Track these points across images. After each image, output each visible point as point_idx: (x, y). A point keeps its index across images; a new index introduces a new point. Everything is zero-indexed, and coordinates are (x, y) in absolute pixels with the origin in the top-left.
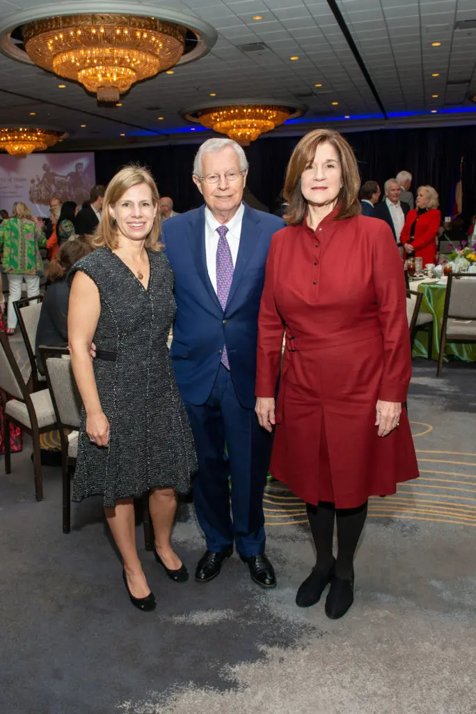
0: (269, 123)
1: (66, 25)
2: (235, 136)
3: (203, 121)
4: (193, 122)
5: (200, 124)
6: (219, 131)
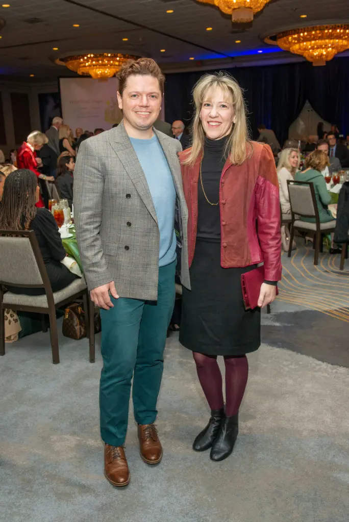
2: (312, 56)
3: (281, 44)
4: (271, 45)
5: (277, 46)
6: (296, 53)
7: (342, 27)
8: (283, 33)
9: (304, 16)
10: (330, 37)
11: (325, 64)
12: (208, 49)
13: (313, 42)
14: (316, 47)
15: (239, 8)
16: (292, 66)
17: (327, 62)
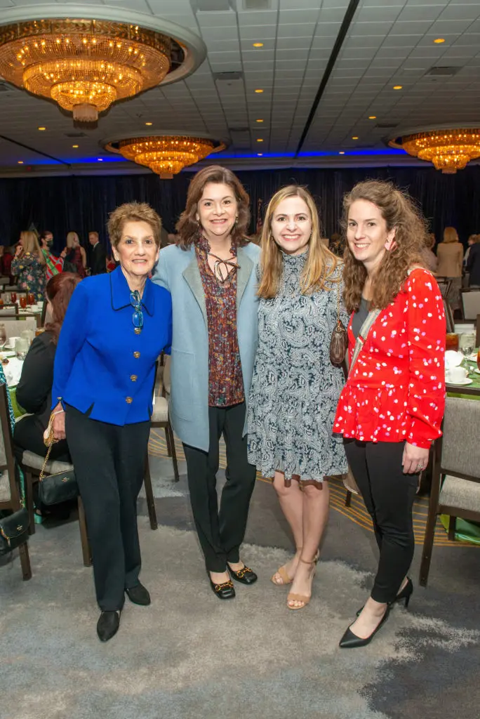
0: (192, 156)
1: (24, 34)
2: (158, 168)
3: (124, 152)
4: (113, 153)
5: (120, 155)
6: (141, 163)
7: (188, 139)
8: (126, 140)
9: (149, 124)
10: (176, 149)
11: (172, 178)
12: (40, 153)
13: (159, 153)
14: (162, 158)
15: (80, 104)
16: (135, 177)
17: (174, 175)
